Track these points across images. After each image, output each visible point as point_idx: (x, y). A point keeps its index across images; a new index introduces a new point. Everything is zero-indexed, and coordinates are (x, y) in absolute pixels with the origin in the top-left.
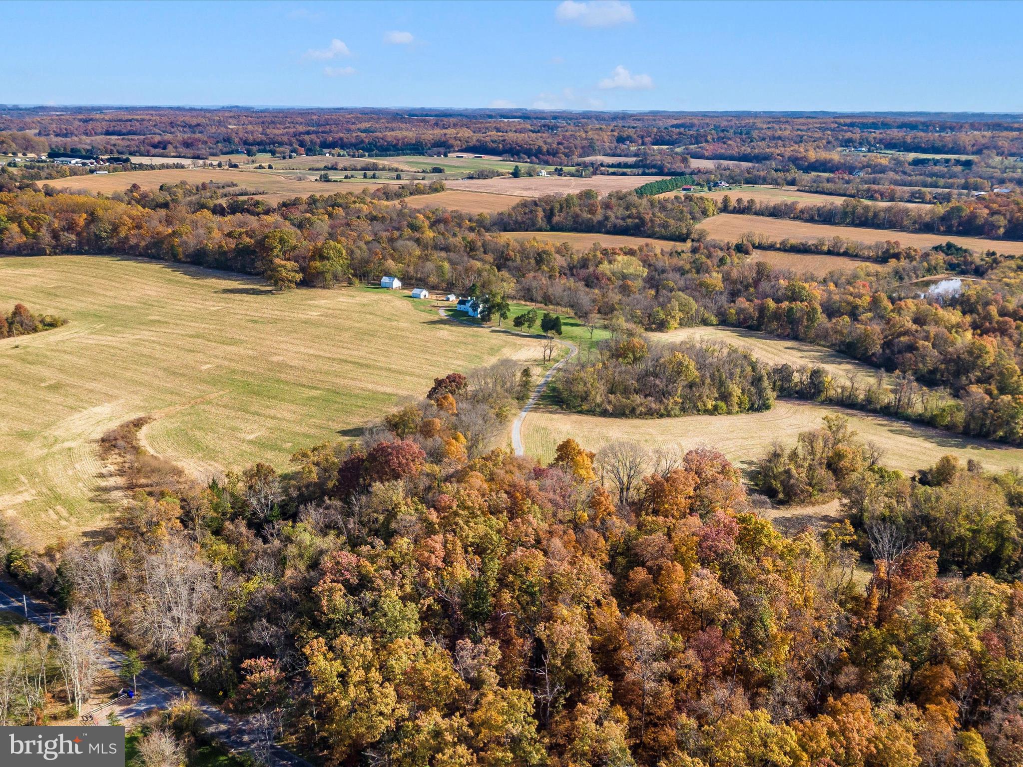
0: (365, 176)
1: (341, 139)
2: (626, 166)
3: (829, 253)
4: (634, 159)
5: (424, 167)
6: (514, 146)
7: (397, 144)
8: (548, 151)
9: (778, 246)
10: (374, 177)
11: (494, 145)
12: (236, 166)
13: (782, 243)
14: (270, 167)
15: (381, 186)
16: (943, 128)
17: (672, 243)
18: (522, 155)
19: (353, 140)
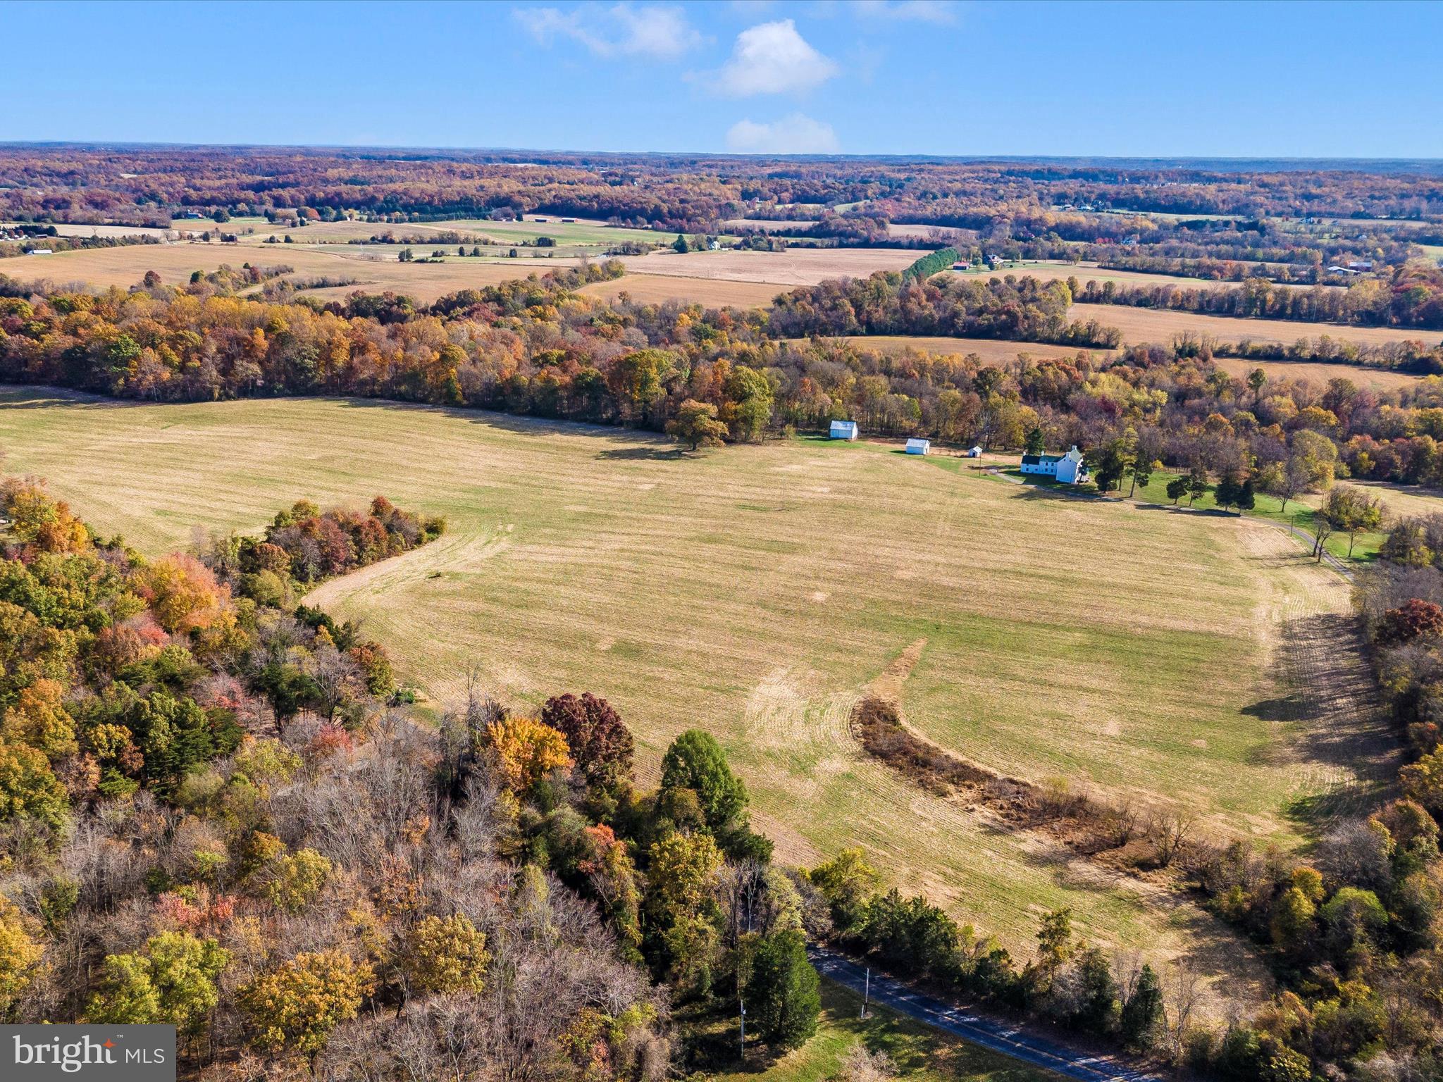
0: (461, 253)
1: (338, 194)
2: (799, 233)
3: (1314, 359)
4: (810, 224)
5: (526, 238)
6: (616, 205)
7: (430, 203)
8: (670, 212)
9: (1233, 350)
10: (476, 253)
11: (585, 204)
12: (231, 239)
13: (1240, 347)
14: (288, 240)
15: (549, 270)
16: (1135, 179)
17: (1078, 350)
18: (640, 218)
19: (358, 196)
